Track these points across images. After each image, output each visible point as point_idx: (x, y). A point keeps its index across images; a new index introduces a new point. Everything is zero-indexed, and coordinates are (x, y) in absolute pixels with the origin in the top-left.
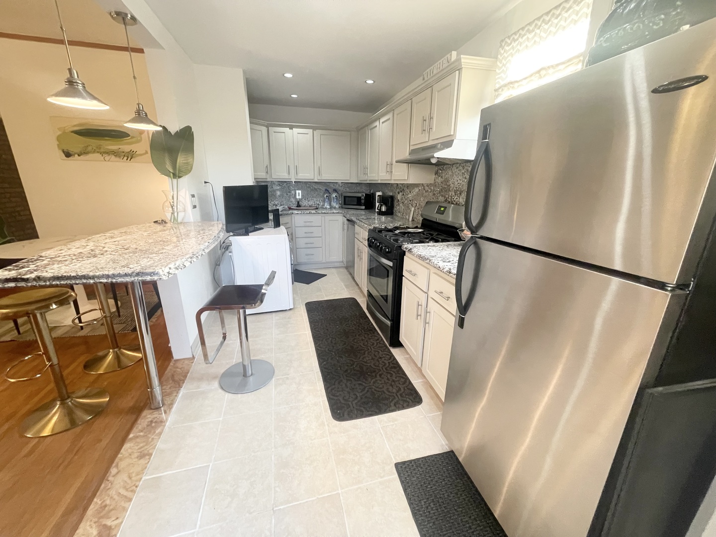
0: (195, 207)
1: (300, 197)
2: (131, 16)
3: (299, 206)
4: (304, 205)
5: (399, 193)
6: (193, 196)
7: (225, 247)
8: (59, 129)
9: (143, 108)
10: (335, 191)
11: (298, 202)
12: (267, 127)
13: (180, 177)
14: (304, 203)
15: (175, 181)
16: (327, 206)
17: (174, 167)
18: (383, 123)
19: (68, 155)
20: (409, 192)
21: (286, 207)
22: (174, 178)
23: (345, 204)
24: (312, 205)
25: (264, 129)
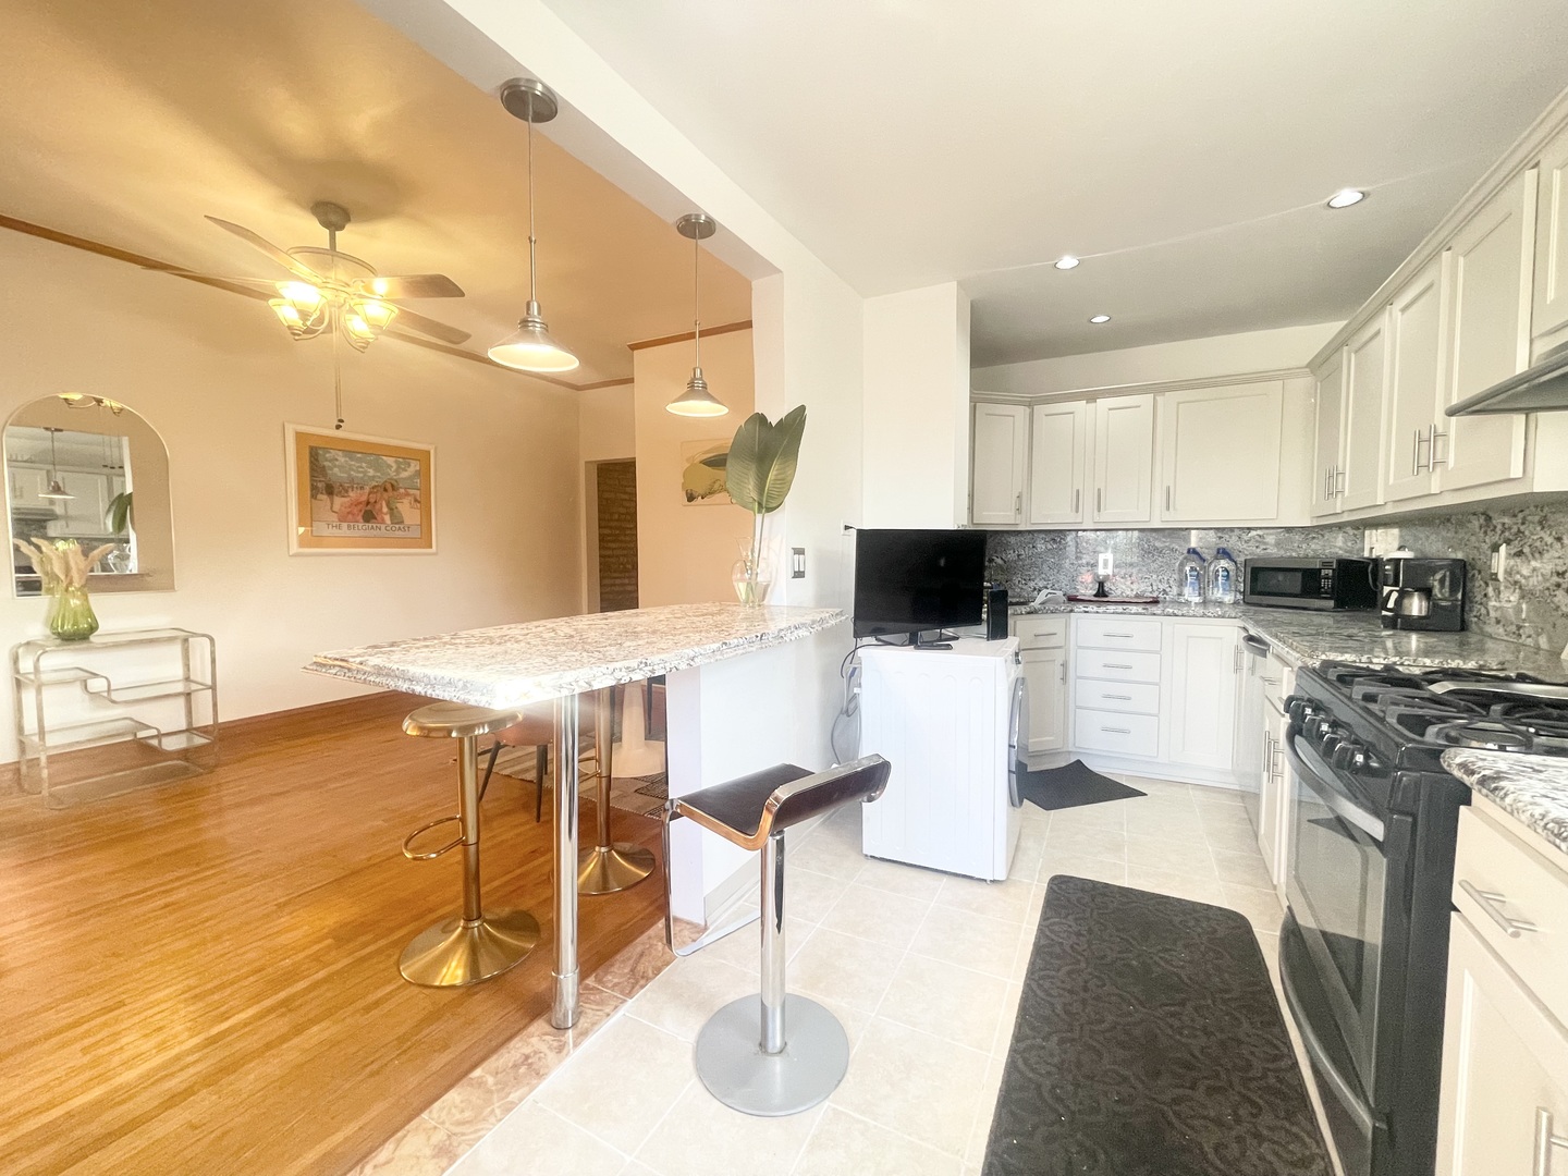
0: (799, 574)
1: (1109, 571)
2: (707, 217)
3: (1101, 593)
4: (1119, 592)
5: (1495, 548)
6: (799, 552)
7: (850, 672)
8: (687, 460)
9: (701, 374)
10: (1224, 553)
11: (1101, 584)
12: (1030, 405)
13: (769, 510)
14: (1120, 588)
15: (759, 517)
16: (1191, 595)
17: (761, 488)
18: (1404, 310)
19: (691, 498)
20: (1549, 540)
21: (1060, 593)
22: (759, 512)
23: (1252, 593)
24: (1145, 591)
25: (1021, 412)
